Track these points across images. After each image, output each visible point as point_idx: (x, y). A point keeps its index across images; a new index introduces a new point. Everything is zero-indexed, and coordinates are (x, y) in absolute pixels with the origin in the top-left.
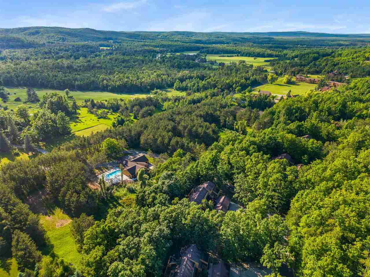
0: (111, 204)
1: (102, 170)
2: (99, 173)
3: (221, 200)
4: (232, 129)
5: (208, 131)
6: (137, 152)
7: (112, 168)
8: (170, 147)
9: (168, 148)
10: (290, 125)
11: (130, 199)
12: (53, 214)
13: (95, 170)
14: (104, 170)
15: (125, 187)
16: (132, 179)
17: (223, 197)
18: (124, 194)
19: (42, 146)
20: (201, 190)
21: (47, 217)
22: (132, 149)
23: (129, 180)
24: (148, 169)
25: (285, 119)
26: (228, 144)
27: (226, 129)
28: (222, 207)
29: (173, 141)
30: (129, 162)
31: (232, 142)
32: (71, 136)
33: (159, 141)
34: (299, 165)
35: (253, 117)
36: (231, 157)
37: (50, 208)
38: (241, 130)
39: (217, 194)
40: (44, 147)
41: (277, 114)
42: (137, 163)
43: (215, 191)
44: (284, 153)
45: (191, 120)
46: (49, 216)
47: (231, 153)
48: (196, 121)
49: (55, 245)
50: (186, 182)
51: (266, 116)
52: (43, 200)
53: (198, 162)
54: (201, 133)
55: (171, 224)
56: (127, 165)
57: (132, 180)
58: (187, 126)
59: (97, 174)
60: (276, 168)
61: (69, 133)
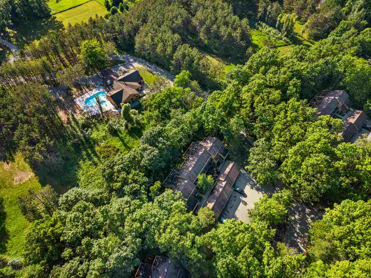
0: (84, 153)
1: (81, 90)
2: (77, 93)
3: (228, 170)
4: (272, 24)
5: (234, 34)
6: (131, 60)
7: (94, 87)
8: (173, 62)
9: (171, 63)
10: (365, 30)
11: (110, 147)
12: (13, 160)
13: (73, 89)
14: (84, 90)
15: (107, 122)
16: (117, 109)
17: (231, 165)
18: (103, 137)
19: (12, 37)
20: (202, 154)
21: (5, 164)
22: (125, 53)
23: (114, 110)
24: (141, 95)
25: (360, 16)
26: (257, 71)
27: (264, 24)
28: (225, 182)
29: (178, 54)
30: (115, 82)
31: (263, 67)
32: (51, 22)
33: (158, 50)
34: (358, 113)
35: (308, 7)
36: (257, 99)
37: (10, 149)
38: (286, 30)
39: (223, 157)
40: (15, 40)
41: (349, 4)
42: (126, 85)
43: (222, 154)
44: (341, 88)
45: (213, 7)
46: (8, 163)
47: (257, 93)
48: (220, 10)
49: (8, 214)
50: (180, 140)
51: (331, 6)
52: (3, 134)
53: (205, 106)
54: (224, 36)
55: (138, 240)
56: (112, 87)
57: (117, 111)
58: (206, 20)
59: (74, 96)
60: (320, 142)
61: (48, 16)
